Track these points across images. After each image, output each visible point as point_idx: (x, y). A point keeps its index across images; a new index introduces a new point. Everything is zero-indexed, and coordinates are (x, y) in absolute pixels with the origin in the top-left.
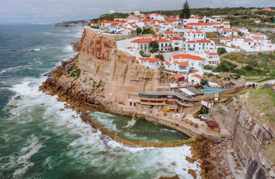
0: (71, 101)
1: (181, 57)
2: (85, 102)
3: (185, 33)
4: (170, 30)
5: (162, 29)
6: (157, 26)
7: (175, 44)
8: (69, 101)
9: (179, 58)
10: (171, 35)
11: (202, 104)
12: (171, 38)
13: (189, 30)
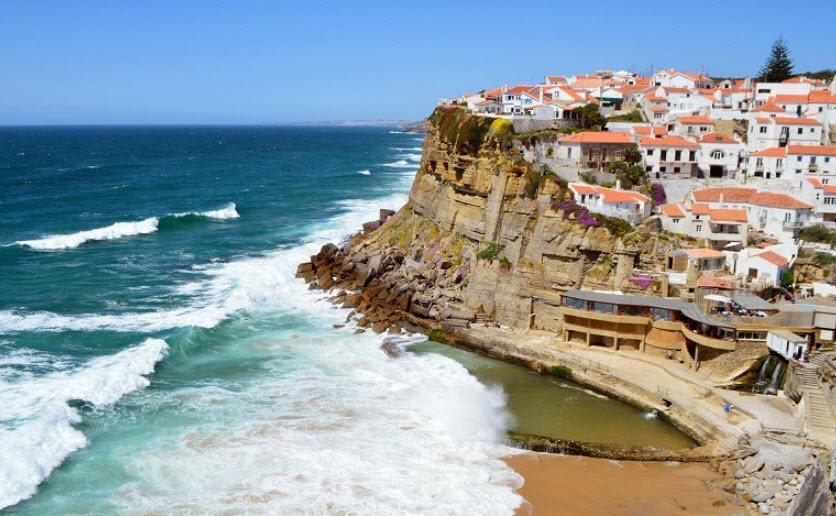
0: (368, 308)
1: (722, 196)
2: (403, 312)
3: (753, 123)
4: (702, 114)
5: (674, 111)
6: (659, 101)
7: (712, 155)
8: (363, 305)
9: (716, 200)
10: (701, 129)
11: (768, 344)
12: (698, 138)
13: (765, 115)
